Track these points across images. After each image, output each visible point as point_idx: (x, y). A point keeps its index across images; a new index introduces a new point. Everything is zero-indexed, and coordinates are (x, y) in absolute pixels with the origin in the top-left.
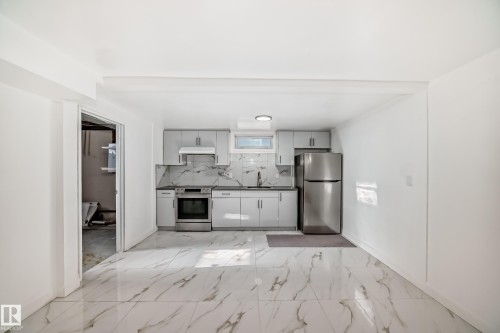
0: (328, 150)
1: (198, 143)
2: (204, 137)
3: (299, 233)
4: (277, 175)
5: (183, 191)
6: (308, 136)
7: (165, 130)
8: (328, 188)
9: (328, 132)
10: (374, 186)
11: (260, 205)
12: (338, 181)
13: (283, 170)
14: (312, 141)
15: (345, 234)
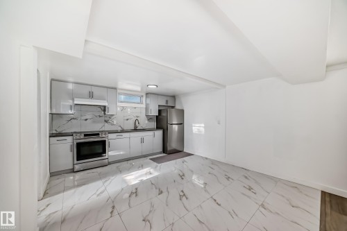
0: (173, 107)
1: (91, 96)
2: (96, 91)
3: (164, 155)
4: (147, 122)
5: (82, 136)
6: (166, 98)
7: (52, 80)
8: (176, 128)
9: (174, 97)
10: (203, 125)
11: (142, 141)
12: (181, 124)
13: (149, 118)
14: (167, 101)
15: (186, 150)
